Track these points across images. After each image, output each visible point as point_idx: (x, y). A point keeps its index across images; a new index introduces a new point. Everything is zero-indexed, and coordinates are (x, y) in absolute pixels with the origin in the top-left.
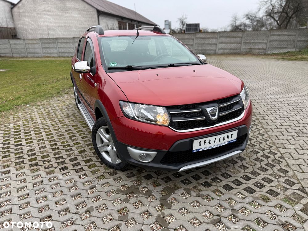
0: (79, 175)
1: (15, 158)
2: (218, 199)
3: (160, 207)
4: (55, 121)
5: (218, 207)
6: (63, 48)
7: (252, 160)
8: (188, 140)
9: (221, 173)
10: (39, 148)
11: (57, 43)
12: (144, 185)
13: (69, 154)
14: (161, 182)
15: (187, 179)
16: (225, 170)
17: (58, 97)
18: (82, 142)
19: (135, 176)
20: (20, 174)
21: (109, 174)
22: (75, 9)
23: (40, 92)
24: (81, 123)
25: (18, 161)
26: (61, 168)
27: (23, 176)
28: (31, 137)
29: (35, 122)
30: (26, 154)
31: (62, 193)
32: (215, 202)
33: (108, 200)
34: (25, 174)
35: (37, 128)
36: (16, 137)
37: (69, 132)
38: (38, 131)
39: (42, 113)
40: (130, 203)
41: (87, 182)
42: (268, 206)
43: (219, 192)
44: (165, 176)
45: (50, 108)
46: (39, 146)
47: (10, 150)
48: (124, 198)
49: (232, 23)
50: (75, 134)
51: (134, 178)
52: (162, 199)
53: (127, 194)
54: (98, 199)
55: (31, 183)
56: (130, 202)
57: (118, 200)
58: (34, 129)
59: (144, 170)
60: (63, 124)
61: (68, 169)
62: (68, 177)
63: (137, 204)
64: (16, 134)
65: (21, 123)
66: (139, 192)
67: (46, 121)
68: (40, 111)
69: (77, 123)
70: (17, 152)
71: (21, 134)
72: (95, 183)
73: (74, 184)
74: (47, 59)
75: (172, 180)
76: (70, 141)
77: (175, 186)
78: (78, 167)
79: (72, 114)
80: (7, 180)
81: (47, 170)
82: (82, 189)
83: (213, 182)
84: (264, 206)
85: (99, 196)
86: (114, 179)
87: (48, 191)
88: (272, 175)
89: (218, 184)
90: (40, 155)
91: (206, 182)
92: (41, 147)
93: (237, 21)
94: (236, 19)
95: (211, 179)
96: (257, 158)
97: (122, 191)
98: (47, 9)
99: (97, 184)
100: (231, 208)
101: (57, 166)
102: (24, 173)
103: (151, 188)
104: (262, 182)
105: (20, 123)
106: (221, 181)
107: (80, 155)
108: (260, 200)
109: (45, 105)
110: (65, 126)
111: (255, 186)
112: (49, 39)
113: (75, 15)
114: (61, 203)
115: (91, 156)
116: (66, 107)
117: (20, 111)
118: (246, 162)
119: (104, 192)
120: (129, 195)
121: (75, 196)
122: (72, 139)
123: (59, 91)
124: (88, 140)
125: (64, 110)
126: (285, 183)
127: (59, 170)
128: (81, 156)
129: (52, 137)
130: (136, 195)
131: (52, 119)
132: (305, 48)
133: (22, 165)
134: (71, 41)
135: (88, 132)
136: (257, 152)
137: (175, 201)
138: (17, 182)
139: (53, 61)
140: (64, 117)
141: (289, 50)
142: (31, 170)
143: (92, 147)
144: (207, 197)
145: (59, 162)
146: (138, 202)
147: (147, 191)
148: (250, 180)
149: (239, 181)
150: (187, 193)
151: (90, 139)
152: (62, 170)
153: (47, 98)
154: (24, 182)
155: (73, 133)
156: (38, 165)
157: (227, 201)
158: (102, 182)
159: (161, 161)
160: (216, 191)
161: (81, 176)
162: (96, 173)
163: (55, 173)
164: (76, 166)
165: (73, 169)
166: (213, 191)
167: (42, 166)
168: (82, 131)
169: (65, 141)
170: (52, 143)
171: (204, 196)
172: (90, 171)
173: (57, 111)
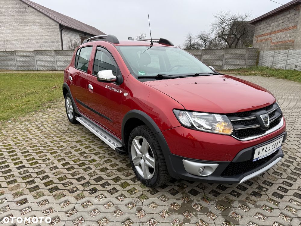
0: (116, 196)
1: (25, 183)
2: (277, 209)
3: (227, 224)
4: (53, 138)
5: (283, 217)
7: (279, 166)
8: (251, 148)
9: (262, 181)
10: (50, 168)
11: (15, 56)
12: (195, 202)
13: (90, 173)
14: (211, 196)
15: (233, 191)
16: (263, 178)
17: (41, 111)
18: (97, 159)
19: (179, 192)
20: (41, 203)
21: (149, 192)
23: (16, 106)
24: (84, 138)
25: (31, 187)
26: (90, 190)
27: (47, 204)
28: (32, 157)
29: (28, 139)
30: (36, 177)
32: (276, 212)
33: (166, 223)
34: (47, 202)
35: (34, 146)
36: (13, 157)
37: (76, 148)
38: (37, 150)
39: (31, 129)
40: (193, 223)
41: (128, 204)
43: (272, 200)
44: (211, 190)
45: (37, 124)
46: (49, 167)
47: (13, 174)
48: (182, 218)
49: (188, 42)
50: (84, 151)
51: (179, 195)
52: (224, 215)
53: (182, 214)
54: (153, 222)
55: (61, 212)
56: (191, 222)
57: (177, 222)
58: (31, 147)
59: (184, 185)
60: (63, 141)
61: (98, 191)
62: (103, 201)
63: (201, 224)
64: (11, 154)
65: (11, 142)
66: (195, 210)
67: (41, 138)
68: (27, 127)
69: (79, 138)
70: (24, 175)
71: (18, 154)
72: (139, 204)
73: (115, 207)
74: (5, 72)
75: (220, 193)
76: (82, 159)
77: (227, 199)
78: (109, 188)
79: (68, 129)
80: (28, 211)
81: (74, 194)
82: (129, 213)
83: (261, 192)
85: (153, 219)
86: (158, 198)
87: (89, 220)
89: (267, 193)
90: (56, 177)
91: (254, 192)
92: (52, 167)
93: (191, 41)
94: (190, 39)
95: (257, 188)
96: (283, 163)
97: (175, 211)
99: (142, 205)
100: (297, 217)
101: (83, 188)
102: (47, 200)
103: (204, 204)
105: (9, 141)
106: (267, 189)
107: (103, 173)
109: (30, 120)
110: (66, 142)
111: (300, 191)
112: (6, 51)
113: (36, 28)
115: (117, 174)
116: (57, 122)
117: (2, 128)
118: (276, 168)
119: (156, 213)
120: (185, 215)
121: (124, 222)
122: (84, 156)
123: (37, 105)
124: (103, 156)
125: (55, 125)
127: (88, 193)
128: (105, 174)
129: (58, 155)
130: (193, 213)
131: (47, 136)
132: (254, 65)
133: (39, 191)
134: (32, 54)
135: (98, 147)
137: (237, 216)
138: (43, 213)
139: (13, 74)
140: (61, 134)
141: (241, 67)
142: (54, 196)
143: (111, 163)
144: (265, 207)
145: (84, 184)
146: (199, 221)
147: (201, 208)
148: (292, 186)
149: (283, 188)
150: (243, 206)
151: (105, 155)
152: (91, 192)
153: (28, 113)
154: (51, 211)
155: (82, 150)
156: (59, 189)
157: (287, 209)
158: (146, 202)
159: (223, 173)
160: (270, 200)
161: (118, 197)
162: (134, 192)
163: (85, 197)
164: (106, 187)
165: (105, 191)
166: (267, 200)
167: (65, 190)
168: (90, 147)
169: (77, 159)
170: (62, 163)
171: (262, 207)
172: (125, 191)
173: (48, 126)
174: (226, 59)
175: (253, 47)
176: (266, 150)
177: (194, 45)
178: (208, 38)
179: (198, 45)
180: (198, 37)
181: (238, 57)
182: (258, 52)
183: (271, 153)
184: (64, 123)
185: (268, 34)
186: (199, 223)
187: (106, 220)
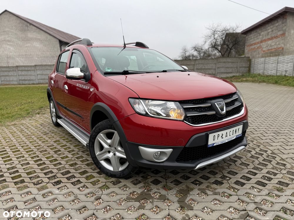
0: (78, 187)
2: (235, 195)
3: (181, 210)
4: (33, 139)
5: (239, 203)
6: (24, 75)
7: (248, 158)
8: (204, 134)
9: (227, 172)
10: (22, 164)
11: (17, 71)
12: (155, 190)
13: (59, 168)
14: (172, 185)
16: (229, 168)
17: (29, 117)
18: (70, 156)
19: (141, 182)
20: (4, 194)
21: (112, 183)
22: (36, 40)
23: (7, 113)
24: (63, 139)
27: (9, 195)
28: (8, 155)
29: (9, 141)
30: (6, 172)
31: (63, 208)
32: (234, 198)
33: (121, 209)
34: (10, 193)
35: (13, 146)
37: (52, 147)
38: (14, 149)
39: (15, 132)
41: (89, 194)
42: (285, 195)
43: (233, 188)
44: (174, 180)
45: (22, 127)
48: (138, 205)
49: (182, 54)
50: (59, 149)
51: (142, 185)
52: (180, 202)
53: (139, 201)
54: (108, 210)
55: (20, 201)
56: (146, 208)
57: (132, 208)
58: (10, 147)
59: (149, 175)
60: (42, 141)
61: (63, 183)
62: (65, 191)
63: (155, 210)
67: (22, 139)
68: (12, 130)
69: (58, 139)
72: (99, 194)
73: (74, 197)
74: (7, 86)
75: (182, 183)
76: (55, 156)
77: (188, 187)
78: (74, 180)
79: (50, 131)
81: (38, 186)
82: (87, 201)
83: (223, 181)
84: (281, 196)
85: (109, 206)
86: (120, 188)
87: (45, 208)
88: (273, 169)
89: (229, 181)
90: (25, 172)
91: (216, 181)
92: (24, 164)
93: (186, 53)
95: (220, 178)
96: (252, 156)
97: (133, 199)
98: (7, 39)
99: (102, 194)
100: (253, 202)
101: (49, 181)
103: (163, 192)
104: (268, 175)
106: (230, 178)
107: (72, 167)
108: (275, 191)
109: (16, 124)
110: (45, 142)
111: (263, 179)
112: (8, 67)
113: (37, 44)
114: (65, 219)
115: (85, 168)
116: (41, 126)
118: (244, 160)
119: (113, 201)
120: (142, 202)
121: (80, 210)
122: (58, 153)
123: (28, 112)
124: (76, 153)
125: (40, 128)
126: (288, 174)
127: (52, 185)
128: (73, 169)
129: (34, 153)
130: (150, 200)
131: (28, 137)
133: (4, 184)
134: (33, 68)
135: (73, 146)
136: (250, 151)
137: (194, 202)
138: (3, 203)
139: (14, 88)
140: (42, 135)
141: (234, 74)
142: (18, 188)
143: (82, 159)
144: (224, 194)
145: (50, 177)
146: (155, 207)
147: (160, 196)
148: (256, 175)
149: (247, 177)
150: (202, 193)
151: (78, 152)
152: (55, 184)
153: (16, 119)
154: (12, 201)
155: (57, 148)
156: (25, 182)
157: (245, 196)
158: (106, 192)
159: (177, 158)
160: (230, 188)
161: (81, 188)
162: (97, 183)
163: (48, 188)
164: (71, 179)
165: (69, 183)
166: (227, 188)
167: (30, 183)
168: (66, 145)
169: (50, 156)
170: (35, 159)
171: (221, 194)
172: (89, 182)
173: (32, 129)
174: (218, 68)
175: (245, 56)
176: (222, 136)
177: (189, 56)
178: (202, 49)
179: (193, 56)
180: (193, 48)
181: (230, 65)
182: (249, 60)
183: (229, 140)
184: (49, 126)
185: (258, 43)
186: (154, 209)
187: (62, 209)
